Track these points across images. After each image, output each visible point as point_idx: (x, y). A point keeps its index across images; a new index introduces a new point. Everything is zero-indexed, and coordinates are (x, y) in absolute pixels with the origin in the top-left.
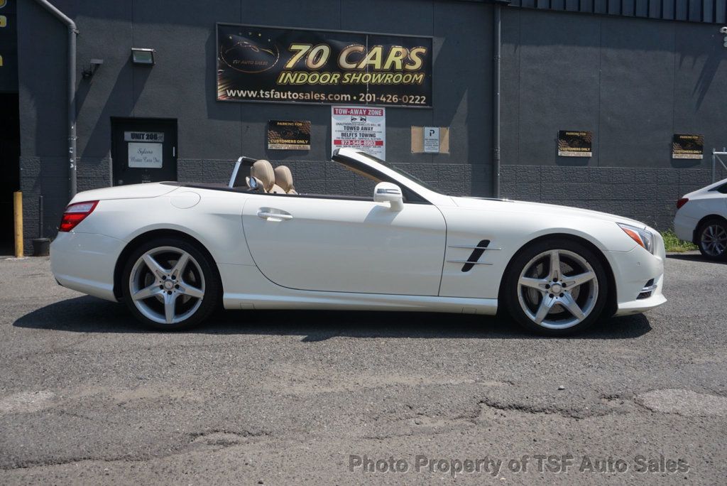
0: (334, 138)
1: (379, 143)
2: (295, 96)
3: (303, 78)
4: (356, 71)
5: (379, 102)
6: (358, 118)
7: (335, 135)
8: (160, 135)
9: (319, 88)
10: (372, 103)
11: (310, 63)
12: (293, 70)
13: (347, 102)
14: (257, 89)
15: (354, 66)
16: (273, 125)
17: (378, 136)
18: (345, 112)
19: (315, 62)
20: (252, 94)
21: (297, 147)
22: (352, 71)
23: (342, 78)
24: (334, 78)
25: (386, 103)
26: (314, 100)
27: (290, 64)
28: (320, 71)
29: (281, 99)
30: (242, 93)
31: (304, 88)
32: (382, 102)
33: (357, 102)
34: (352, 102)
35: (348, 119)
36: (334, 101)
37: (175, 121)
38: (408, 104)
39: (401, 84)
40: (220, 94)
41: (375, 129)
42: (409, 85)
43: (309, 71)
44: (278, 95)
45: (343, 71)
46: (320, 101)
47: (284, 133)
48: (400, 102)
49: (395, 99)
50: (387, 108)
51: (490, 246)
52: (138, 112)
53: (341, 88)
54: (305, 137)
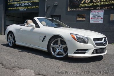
0: (91, 18)
1: (102, 18)
2: (83, 9)
3: (85, 5)
4: (97, 2)
5: (102, 9)
6: (97, 13)
7: (91, 17)
8: (59, 18)
9: (88, 7)
10: (100, 9)
11: (86, 2)
12: (82, 4)
13: (94, 9)
14: (75, 8)
15: (96, 1)
16: (78, 15)
17: (101, 17)
18: (94, 11)
19: (88, 1)
20: (74, 9)
21: (83, 20)
22: (96, 2)
23: (93, 4)
24: (92, 4)
25: (104, 9)
26: (87, 10)
27: (82, 2)
28: (89, 3)
29: (80, 10)
30: (72, 9)
31: (85, 7)
32: (103, 9)
33: (97, 9)
34: (96, 9)
35: (94, 13)
36: (91, 10)
37: (60, 15)
38: (110, 9)
39: (108, 4)
40: (68, 10)
41: (101, 15)
42: (111, 4)
43: (86, 3)
44: (79, 9)
45: (94, 3)
46: (88, 10)
47: (80, 17)
48: (108, 8)
49: (106, 8)
50: (104, 10)
51: (46, 37)
52: (55, 14)
53: (93, 6)
54: (84, 17)
